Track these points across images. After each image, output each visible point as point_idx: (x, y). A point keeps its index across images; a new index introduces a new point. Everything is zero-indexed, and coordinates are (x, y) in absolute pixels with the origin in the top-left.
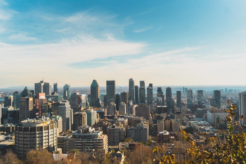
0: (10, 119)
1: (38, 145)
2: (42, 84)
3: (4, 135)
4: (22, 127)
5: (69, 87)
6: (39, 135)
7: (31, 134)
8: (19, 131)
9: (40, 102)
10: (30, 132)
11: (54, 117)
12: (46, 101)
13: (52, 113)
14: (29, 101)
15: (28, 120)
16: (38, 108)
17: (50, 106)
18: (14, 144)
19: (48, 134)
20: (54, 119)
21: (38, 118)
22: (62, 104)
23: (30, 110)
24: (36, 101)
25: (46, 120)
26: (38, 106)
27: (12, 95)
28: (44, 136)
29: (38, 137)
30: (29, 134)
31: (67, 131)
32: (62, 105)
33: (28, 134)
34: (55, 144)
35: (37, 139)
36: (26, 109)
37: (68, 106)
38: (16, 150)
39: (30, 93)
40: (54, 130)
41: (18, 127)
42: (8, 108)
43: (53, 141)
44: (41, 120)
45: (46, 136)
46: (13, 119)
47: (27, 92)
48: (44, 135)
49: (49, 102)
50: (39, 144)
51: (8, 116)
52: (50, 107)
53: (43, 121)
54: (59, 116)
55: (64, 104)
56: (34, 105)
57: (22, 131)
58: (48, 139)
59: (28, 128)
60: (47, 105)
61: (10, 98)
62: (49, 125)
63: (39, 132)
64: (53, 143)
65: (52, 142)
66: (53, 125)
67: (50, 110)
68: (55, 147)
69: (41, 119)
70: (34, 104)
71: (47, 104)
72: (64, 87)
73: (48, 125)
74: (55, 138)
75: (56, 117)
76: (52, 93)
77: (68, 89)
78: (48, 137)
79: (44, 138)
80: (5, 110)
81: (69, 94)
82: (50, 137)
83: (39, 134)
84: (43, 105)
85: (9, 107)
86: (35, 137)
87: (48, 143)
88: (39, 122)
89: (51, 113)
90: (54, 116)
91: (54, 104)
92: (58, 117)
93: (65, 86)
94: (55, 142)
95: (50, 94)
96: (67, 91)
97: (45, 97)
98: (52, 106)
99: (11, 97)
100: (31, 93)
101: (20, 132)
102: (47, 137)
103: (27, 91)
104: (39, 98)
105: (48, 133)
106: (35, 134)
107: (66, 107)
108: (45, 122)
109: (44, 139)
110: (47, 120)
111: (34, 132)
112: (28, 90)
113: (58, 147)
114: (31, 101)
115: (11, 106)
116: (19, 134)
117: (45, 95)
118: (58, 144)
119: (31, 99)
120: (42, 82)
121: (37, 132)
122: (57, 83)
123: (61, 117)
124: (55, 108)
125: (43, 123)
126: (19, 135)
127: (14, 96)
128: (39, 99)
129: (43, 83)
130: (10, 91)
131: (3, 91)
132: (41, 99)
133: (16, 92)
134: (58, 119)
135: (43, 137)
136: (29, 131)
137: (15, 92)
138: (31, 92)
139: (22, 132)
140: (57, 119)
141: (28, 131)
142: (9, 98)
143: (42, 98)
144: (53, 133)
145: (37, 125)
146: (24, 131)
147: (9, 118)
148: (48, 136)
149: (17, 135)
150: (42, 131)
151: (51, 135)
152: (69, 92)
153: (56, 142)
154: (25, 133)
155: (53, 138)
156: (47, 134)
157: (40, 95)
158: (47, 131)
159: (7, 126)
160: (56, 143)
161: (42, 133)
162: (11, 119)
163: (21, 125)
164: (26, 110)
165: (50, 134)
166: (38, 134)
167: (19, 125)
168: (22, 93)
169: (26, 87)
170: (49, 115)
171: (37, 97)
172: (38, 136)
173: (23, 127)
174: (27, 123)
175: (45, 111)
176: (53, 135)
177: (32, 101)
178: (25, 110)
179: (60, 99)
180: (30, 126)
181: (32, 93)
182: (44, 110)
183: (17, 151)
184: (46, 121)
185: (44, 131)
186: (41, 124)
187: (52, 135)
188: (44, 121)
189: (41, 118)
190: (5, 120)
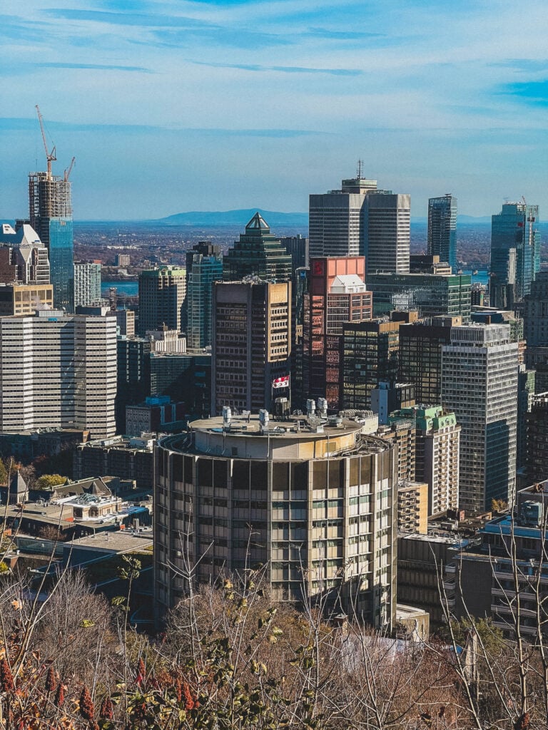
0: (163, 408)
1: (281, 572)
2: (356, 202)
3: (120, 499)
4: (191, 459)
5: (529, 225)
6: (286, 515)
7: (238, 504)
8: (176, 478)
9: (331, 311)
10: (234, 487)
11: (408, 415)
12: (371, 306)
13: (400, 389)
14: (266, 306)
15: (226, 419)
16: (322, 353)
17: (391, 342)
18: (151, 553)
19: (342, 512)
20: (406, 425)
21: (287, 413)
22: (467, 331)
23: (269, 360)
24: (312, 308)
25: (332, 425)
26: (318, 337)
27: (180, 264)
28: (315, 524)
29: (280, 525)
30: (229, 504)
31: (489, 507)
32: (466, 338)
33: (223, 503)
34: (384, 577)
35: (276, 535)
36: (249, 354)
37: (500, 348)
38: (161, 586)
39: (280, 254)
40: (377, 489)
41: (171, 453)
42: (156, 339)
43: (370, 558)
44: (304, 423)
45: (324, 525)
46: (174, 406)
47: (260, 247)
48: (316, 514)
49: (386, 318)
50: (284, 567)
51: (153, 390)
52: (391, 349)
53: (315, 431)
54: (440, 408)
55: (479, 335)
56: (294, 330)
57: (190, 482)
58: (340, 544)
59: (226, 464)
60: (375, 333)
61: (171, 279)
62: (348, 460)
63: (286, 497)
64: (371, 567)
65: (364, 565)
66: (372, 457)
67: (388, 370)
68: (385, 595)
69: (305, 417)
70: (299, 327)
71: (374, 326)
72: (495, 219)
73: (341, 458)
74: (381, 543)
75: (421, 413)
76: (412, 258)
77: (520, 237)
78: (341, 532)
79: (315, 534)
80: (133, 354)
81: (527, 266)
82: (351, 530)
83: (284, 505)
84: (347, 333)
85: (161, 338)
86: (263, 525)
87: (340, 563)
88: (288, 435)
89: (392, 385)
90: (409, 405)
91: (417, 327)
92: (431, 412)
93: (503, 215)
94: (381, 562)
95: (403, 268)
96: (512, 250)
97: (366, 282)
98: (401, 340)
99: (174, 273)
100: (287, 253)
101: (180, 487)
102: (333, 532)
103: (261, 241)
104: (329, 291)
105: (341, 504)
106: (264, 505)
107: (491, 350)
108: (326, 438)
109: (314, 542)
110: (339, 425)
111: (256, 495)
112: (268, 232)
113: (400, 601)
114: (281, 305)
115: (173, 327)
116: (175, 496)
117: (362, 270)
118: (399, 577)
119: (279, 294)
120: (352, 186)
121: (276, 496)
122: (448, 197)
123: (452, 417)
124: (418, 355)
125: (315, 440)
126: (173, 505)
127: (189, 270)
128: (324, 293)
129: (362, 191)
130: (179, 240)
131: (137, 240)
132: (338, 296)
133: (202, 248)
134: (435, 425)
135: (310, 525)
136: (230, 484)
137: (195, 248)
138: (282, 246)
139: (190, 489)
140: (429, 428)
141: (221, 483)
142: (165, 279)
143: (347, 292)
144: (371, 509)
145: (279, 455)
146: (204, 481)
147: (156, 401)
148: (340, 524)
149: (166, 500)
150: (306, 487)
151: (355, 520)
152: (527, 258)
153: (385, 564)
154: (208, 491)
155: (370, 538)
156: (333, 513)
157: (331, 272)
158: (333, 493)
159: (141, 448)
160: (388, 570)
161: (303, 506)
162: (168, 409)
163: (189, 442)
164: (249, 361)
165: (351, 511)
166: (276, 505)
167: (176, 446)
168: (232, 253)
169: (256, 218)
170: (384, 395)
171: (316, 279)
172: (277, 515)
173: (197, 457)
174: (217, 435)
175: (363, 373)
176: (370, 519)
177: (286, 304)
178: (244, 358)
179: (461, 302)
180: (234, 453)
181: (289, 257)
182: (352, 366)
183: (162, 592)
184: (331, 433)
185: (316, 494)
186: (302, 446)
187: (364, 518)
188: (320, 431)
189: (306, 411)
190: (130, 413)
